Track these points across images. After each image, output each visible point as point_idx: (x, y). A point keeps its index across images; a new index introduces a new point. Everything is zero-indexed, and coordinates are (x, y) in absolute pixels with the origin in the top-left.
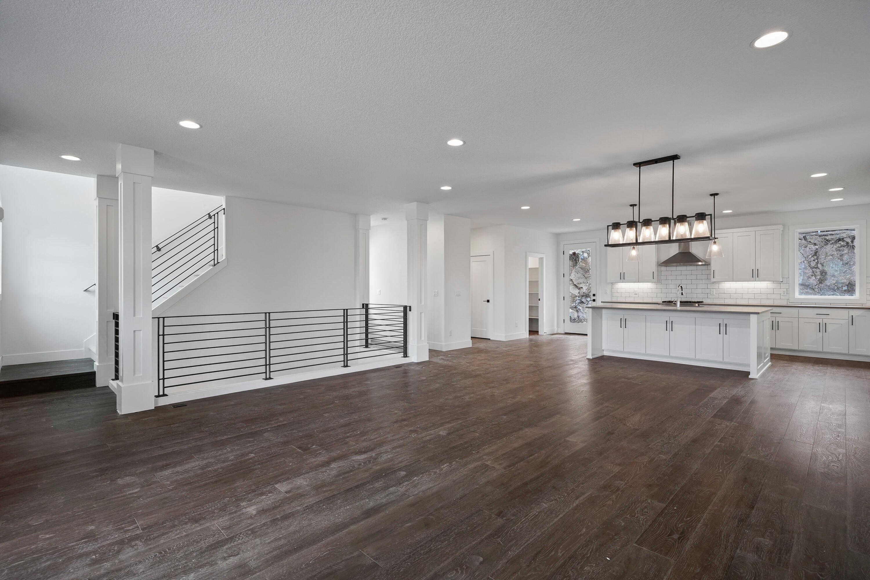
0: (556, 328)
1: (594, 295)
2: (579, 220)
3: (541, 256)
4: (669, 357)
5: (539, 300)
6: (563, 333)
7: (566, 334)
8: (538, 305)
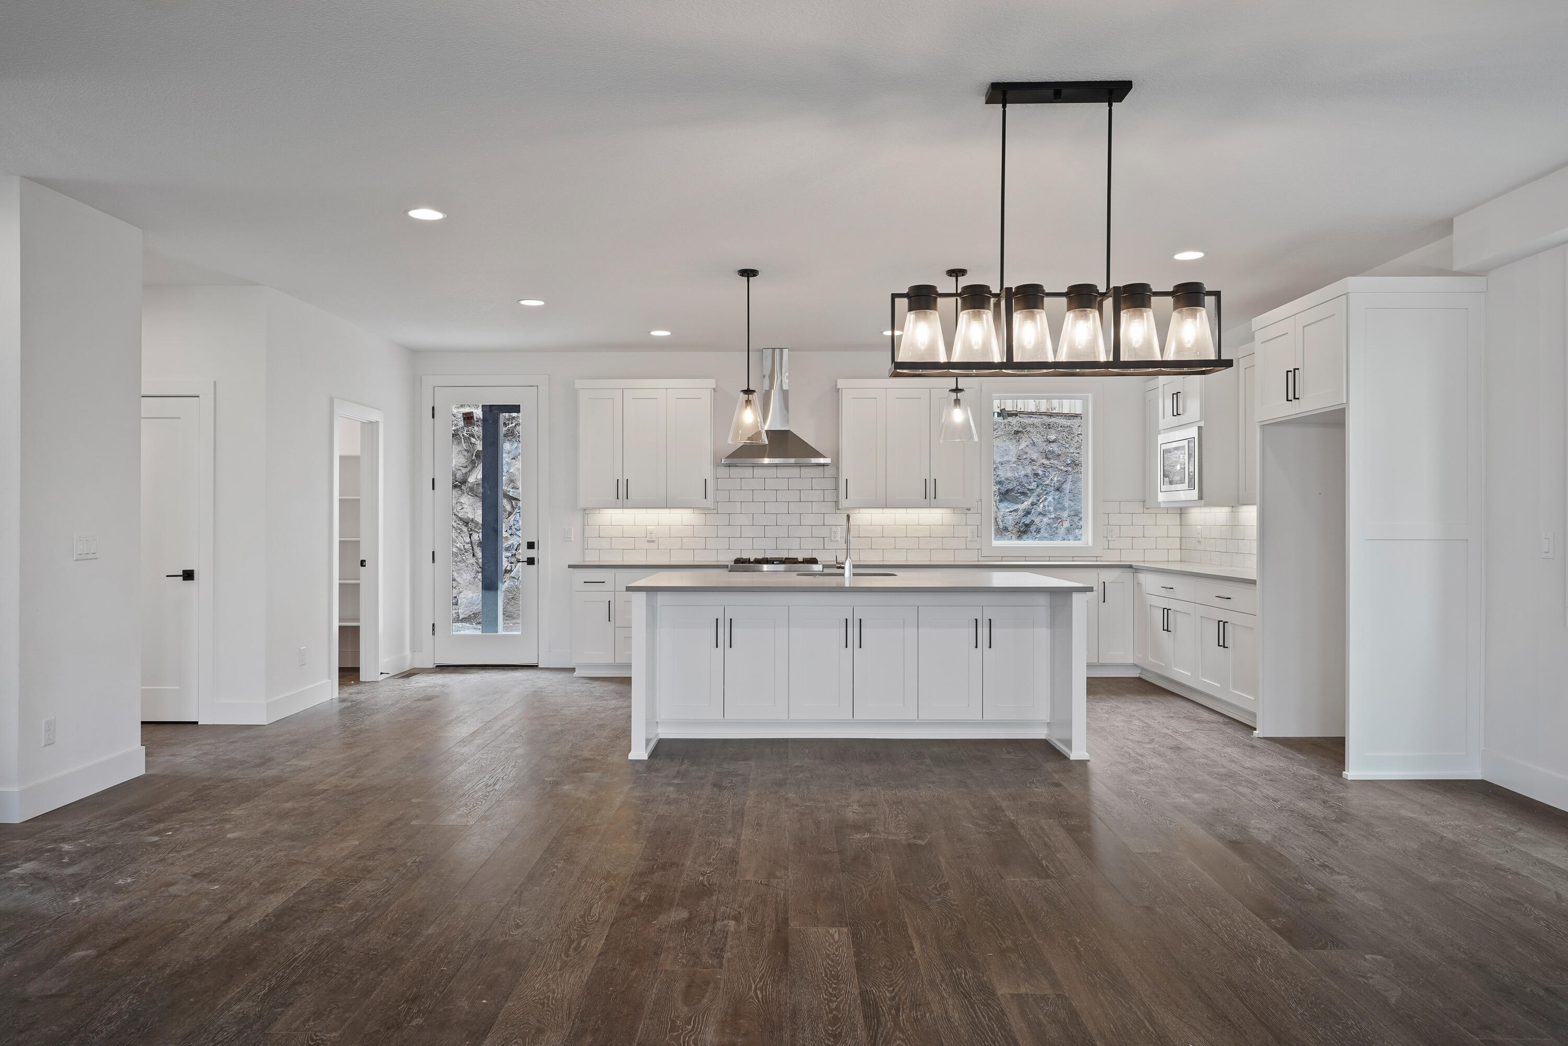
0: (407, 652)
1: (531, 545)
2: (540, 303)
3: (374, 416)
4: (854, 723)
5: (363, 563)
6: (431, 666)
7: (442, 668)
8: (359, 579)
